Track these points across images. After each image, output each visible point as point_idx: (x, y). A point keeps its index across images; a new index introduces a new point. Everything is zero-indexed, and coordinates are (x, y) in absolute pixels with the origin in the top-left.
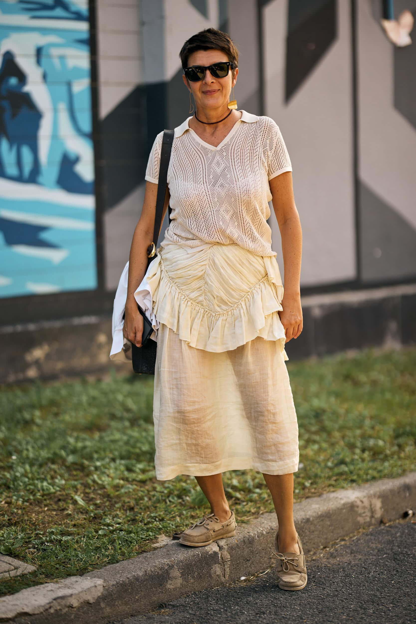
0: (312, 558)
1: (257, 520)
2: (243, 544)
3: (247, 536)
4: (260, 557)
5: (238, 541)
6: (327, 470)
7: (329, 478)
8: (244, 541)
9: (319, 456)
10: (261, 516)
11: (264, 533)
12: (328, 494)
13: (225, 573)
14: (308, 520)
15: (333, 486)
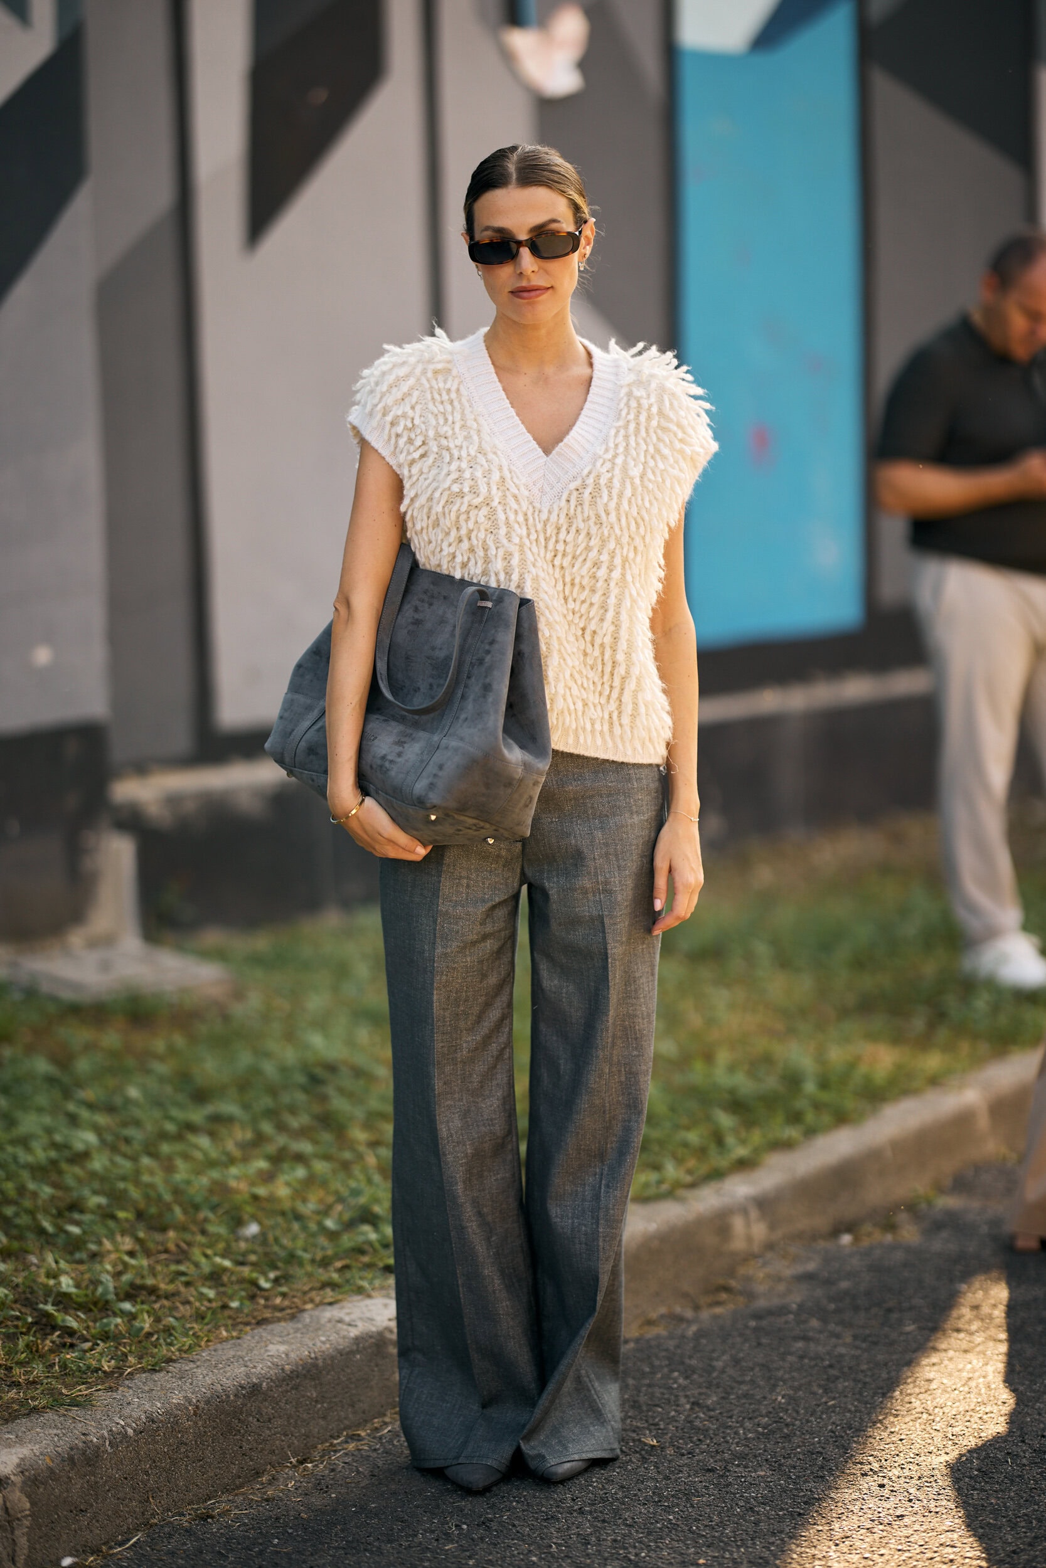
0: (265, 1493)
1: (115, 1395)
2: (67, 1468)
3: (81, 1445)
4: (118, 1499)
5: (53, 1462)
6: (323, 1241)
7: (325, 1263)
8: (71, 1459)
9: (304, 1201)
10: (127, 1382)
11: (130, 1431)
12: (316, 1313)
13: (14, 1551)
14: (255, 1389)
15: (333, 1286)
